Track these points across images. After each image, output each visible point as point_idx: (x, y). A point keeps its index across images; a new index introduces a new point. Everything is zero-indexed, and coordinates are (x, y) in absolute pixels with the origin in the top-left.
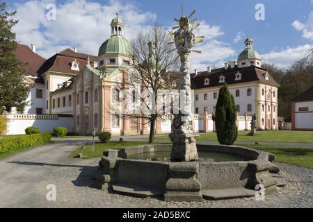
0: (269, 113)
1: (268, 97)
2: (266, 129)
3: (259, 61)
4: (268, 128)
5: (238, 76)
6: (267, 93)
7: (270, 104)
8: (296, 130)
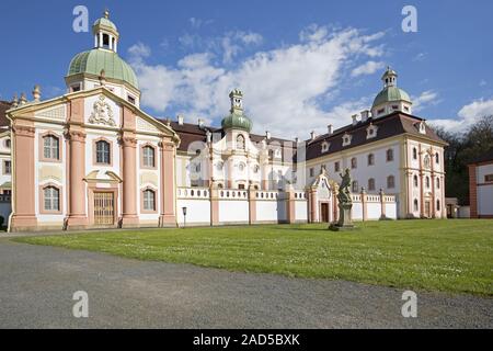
0: (427, 191)
1: (426, 162)
2: (422, 217)
3: (407, 105)
4: (425, 215)
5: (371, 132)
6: (423, 156)
7: (429, 175)
8: (480, 217)
